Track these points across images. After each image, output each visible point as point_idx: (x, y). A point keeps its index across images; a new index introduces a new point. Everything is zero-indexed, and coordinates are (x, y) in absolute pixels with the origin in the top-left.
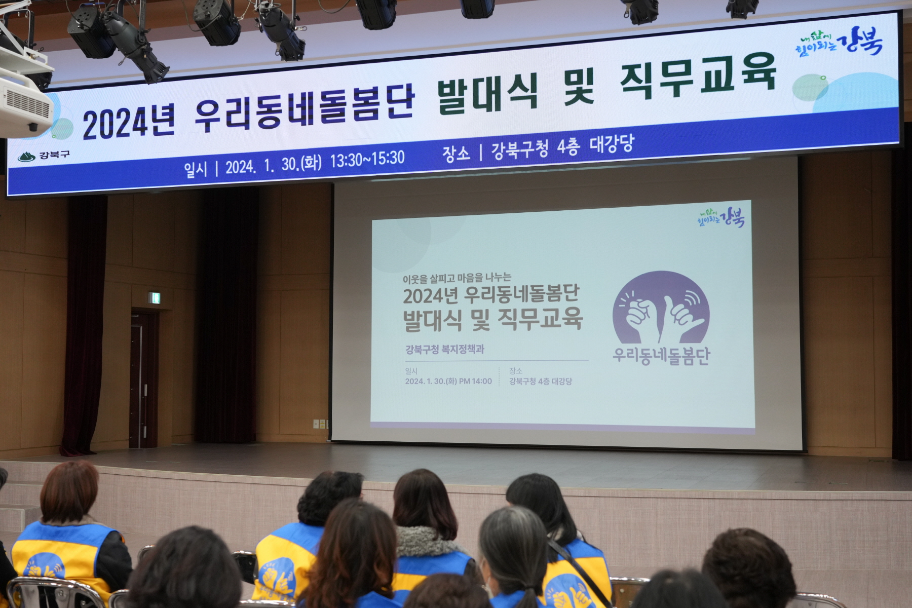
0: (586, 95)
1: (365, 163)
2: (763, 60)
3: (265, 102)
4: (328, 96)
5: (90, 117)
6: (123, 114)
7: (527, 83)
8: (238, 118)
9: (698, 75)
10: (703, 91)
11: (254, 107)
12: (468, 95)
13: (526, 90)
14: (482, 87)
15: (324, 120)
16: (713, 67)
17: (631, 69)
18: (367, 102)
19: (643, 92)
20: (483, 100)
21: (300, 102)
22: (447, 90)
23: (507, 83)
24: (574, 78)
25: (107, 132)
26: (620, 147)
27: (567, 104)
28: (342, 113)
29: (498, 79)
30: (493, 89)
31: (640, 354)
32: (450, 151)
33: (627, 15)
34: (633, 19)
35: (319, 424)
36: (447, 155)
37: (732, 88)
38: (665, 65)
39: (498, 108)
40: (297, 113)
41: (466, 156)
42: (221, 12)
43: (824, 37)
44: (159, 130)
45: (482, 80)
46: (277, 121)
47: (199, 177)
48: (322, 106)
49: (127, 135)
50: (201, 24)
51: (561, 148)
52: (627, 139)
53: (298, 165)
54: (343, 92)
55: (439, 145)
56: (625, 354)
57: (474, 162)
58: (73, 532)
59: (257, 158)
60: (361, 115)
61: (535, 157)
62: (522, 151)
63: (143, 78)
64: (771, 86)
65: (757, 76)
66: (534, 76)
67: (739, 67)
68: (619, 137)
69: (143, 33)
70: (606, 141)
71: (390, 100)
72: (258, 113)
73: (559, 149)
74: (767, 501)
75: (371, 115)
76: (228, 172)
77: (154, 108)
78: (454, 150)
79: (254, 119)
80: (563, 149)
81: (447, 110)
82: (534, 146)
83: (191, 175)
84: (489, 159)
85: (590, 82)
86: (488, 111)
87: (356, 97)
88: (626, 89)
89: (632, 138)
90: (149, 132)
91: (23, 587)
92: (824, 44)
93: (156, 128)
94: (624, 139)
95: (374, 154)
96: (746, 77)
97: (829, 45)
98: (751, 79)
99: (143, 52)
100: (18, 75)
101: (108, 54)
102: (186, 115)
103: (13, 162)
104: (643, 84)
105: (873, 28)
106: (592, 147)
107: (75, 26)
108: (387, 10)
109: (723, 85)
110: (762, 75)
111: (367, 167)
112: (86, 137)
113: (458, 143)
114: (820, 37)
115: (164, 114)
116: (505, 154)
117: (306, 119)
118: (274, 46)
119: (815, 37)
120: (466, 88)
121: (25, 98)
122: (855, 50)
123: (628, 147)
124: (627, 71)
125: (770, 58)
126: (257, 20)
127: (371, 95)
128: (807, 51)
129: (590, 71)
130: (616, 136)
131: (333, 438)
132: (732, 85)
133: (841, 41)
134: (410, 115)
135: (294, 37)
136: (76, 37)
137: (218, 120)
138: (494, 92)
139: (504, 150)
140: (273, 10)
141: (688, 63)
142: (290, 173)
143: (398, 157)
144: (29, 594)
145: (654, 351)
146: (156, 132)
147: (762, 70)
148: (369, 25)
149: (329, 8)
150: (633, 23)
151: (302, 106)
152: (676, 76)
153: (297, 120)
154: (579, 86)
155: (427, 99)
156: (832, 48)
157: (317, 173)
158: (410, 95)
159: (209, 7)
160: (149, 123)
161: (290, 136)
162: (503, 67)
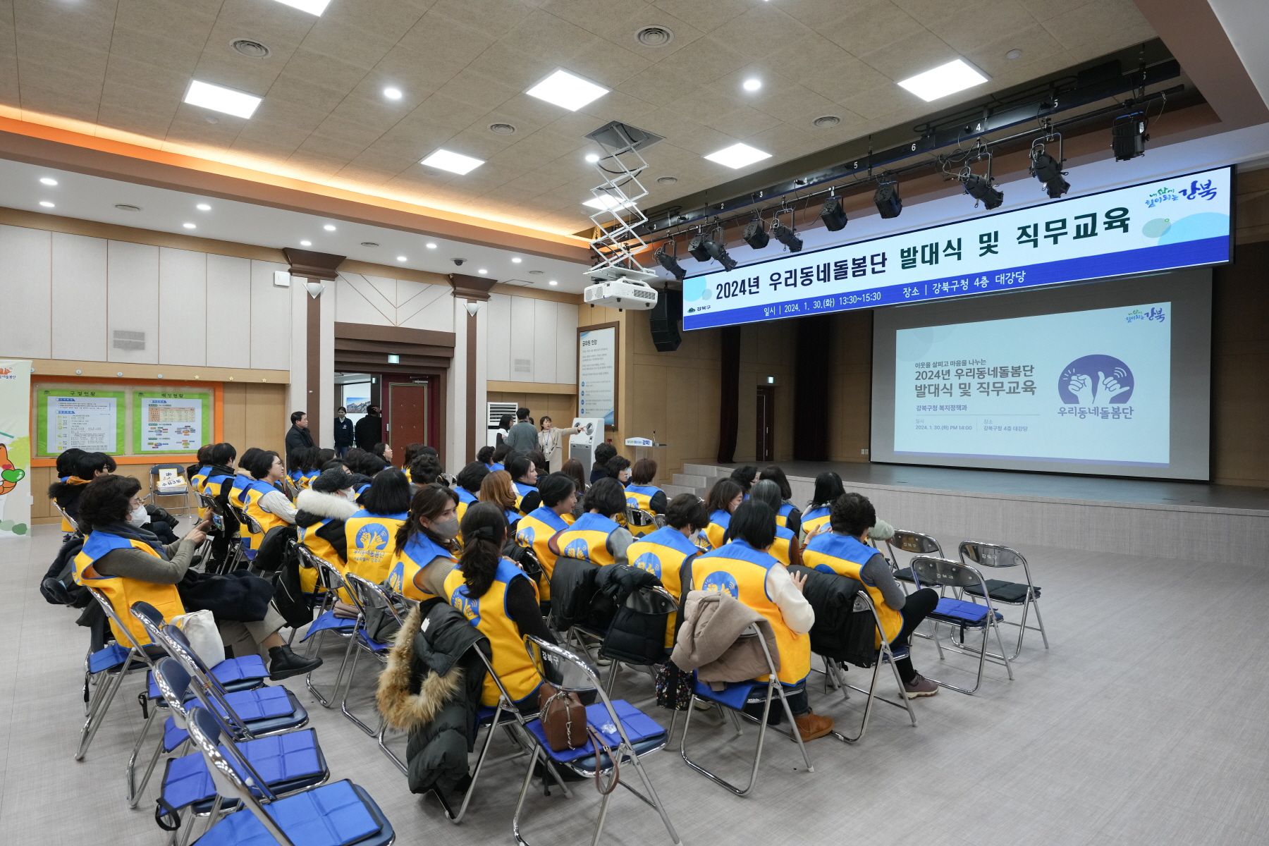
0: (993, 249)
1: (858, 301)
2: (1121, 213)
3: (805, 271)
4: (838, 264)
5: (720, 287)
6: (735, 284)
7: (955, 245)
8: (791, 281)
9: (1071, 228)
10: (1075, 238)
11: (799, 274)
12: (919, 256)
13: (954, 249)
14: (927, 250)
15: (836, 278)
16: (1082, 222)
17: (1024, 230)
18: (859, 266)
19: (1032, 243)
20: (927, 258)
21: (823, 269)
22: (906, 254)
23: (942, 247)
24: (985, 238)
25: (727, 295)
26: (1016, 279)
27: (981, 255)
28: (846, 273)
29: (937, 244)
30: (934, 250)
31: (1078, 411)
32: (908, 290)
34: (985, 206)
35: (864, 452)
36: (906, 293)
37: (1096, 234)
38: (1048, 224)
39: (937, 262)
40: (822, 276)
41: (917, 292)
42: (758, 231)
43: (1169, 192)
44: (752, 291)
45: (927, 246)
46: (811, 281)
47: (771, 314)
48: (835, 270)
49: (737, 295)
50: (746, 239)
51: (977, 283)
52: (1021, 274)
53: (822, 305)
54: (846, 261)
55: (901, 287)
56: (1067, 411)
57: (922, 295)
59: (800, 302)
60: (856, 274)
61: (960, 290)
62: (951, 287)
63: (724, 268)
64: (1126, 230)
65: (1114, 224)
66: (959, 240)
67: (1101, 219)
68: (1015, 274)
69: (722, 247)
70: (1006, 276)
71: (873, 263)
72: (801, 277)
73: (975, 284)
75: (862, 273)
76: (786, 311)
77: (749, 279)
78: (910, 290)
79: (799, 281)
81: (906, 266)
82: (959, 283)
83: (767, 314)
84: (931, 293)
85: (996, 240)
86: (931, 264)
87: (854, 264)
88: (1020, 243)
89: (1024, 274)
90: (747, 293)
92: (1168, 197)
93: (750, 290)
94: (1019, 275)
95: (864, 295)
96: (1107, 226)
97: (1172, 197)
98: (1110, 226)
99: (723, 256)
100: (640, 282)
101: (707, 259)
102: (765, 282)
103: (686, 313)
104: (1032, 238)
105: (1210, 181)
106: (997, 281)
107: (690, 248)
108: (841, 219)
109: (1089, 233)
110: (1119, 224)
111: (860, 303)
112: (718, 298)
113: (912, 285)
114: (1165, 192)
115: (754, 282)
116: (941, 290)
117: (826, 279)
118: (785, 246)
119: (1161, 192)
120: (917, 252)
121: (643, 292)
122: (1194, 198)
123: (1021, 280)
124: (1021, 231)
125: (1125, 211)
126: (774, 233)
127: (862, 261)
128: (1155, 203)
129: (996, 233)
130: (1012, 273)
131: (871, 460)
132: (1096, 232)
134: (884, 271)
135: (795, 239)
136: (691, 252)
137: (780, 283)
138: (934, 253)
139: (941, 287)
140: (780, 227)
141: (1064, 221)
142: (818, 310)
143: (877, 296)
145: (1089, 409)
146: (751, 293)
147: (1118, 220)
148: (831, 229)
149: (810, 222)
150: (987, 209)
151: (824, 271)
152: (1055, 231)
153: (822, 280)
154: (989, 243)
155: (894, 261)
156: (1175, 199)
157: (832, 309)
158: (884, 259)
159: (750, 230)
160: (747, 288)
161: (818, 289)
162: (940, 236)
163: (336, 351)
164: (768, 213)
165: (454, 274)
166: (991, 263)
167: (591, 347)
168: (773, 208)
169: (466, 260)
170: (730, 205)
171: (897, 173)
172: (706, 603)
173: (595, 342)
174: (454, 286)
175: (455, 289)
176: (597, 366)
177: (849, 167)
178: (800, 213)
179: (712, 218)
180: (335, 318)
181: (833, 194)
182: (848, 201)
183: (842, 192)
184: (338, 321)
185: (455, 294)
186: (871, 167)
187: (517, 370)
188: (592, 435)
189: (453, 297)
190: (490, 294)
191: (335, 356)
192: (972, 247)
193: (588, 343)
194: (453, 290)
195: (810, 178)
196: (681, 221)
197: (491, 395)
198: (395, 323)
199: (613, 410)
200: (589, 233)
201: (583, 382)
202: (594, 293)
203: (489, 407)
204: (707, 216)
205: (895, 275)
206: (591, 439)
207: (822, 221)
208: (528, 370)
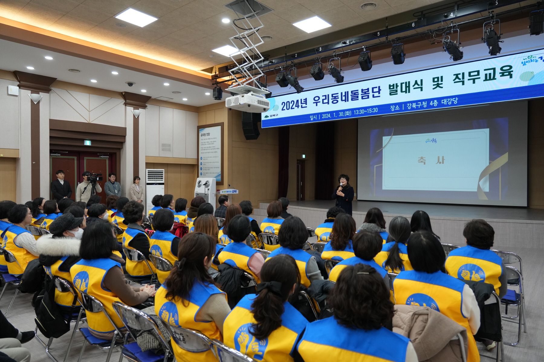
0: (440, 85)
1: (365, 112)
2: (508, 68)
3: (334, 96)
4: (353, 92)
5: (283, 104)
6: (293, 102)
7: (419, 83)
8: (326, 101)
9: (482, 75)
10: (484, 81)
11: (330, 97)
12: (399, 88)
13: (419, 85)
14: (404, 85)
15: (352, 100)
16: (488, 72)
17: (457, 76)
18: (365, 93)
19: (461, 83)
20: (404, 89)
21: (344, 95)
22: (392, 87)
23: (412, 84)
24: (436, 80)
25: (288, 108)
26: (453, 102)
27: (433, 89)
28: (358, 97)
29: (409, 82)
32: (393, 107)
33: (451, 58)
34: (453, 59)
36: (392, 108)
38: (470, 73)
39: (409, 92)
40: (344, 98)
41: (398, 108)
42: (318, 70)
43: (533, 57)
44: (303, 106)
45: (404, 83)
46: (338, 101)
47: (314, 120)
48: (351, 95)
49: (294, 108)
50: (312, 74)
51: (431, 104)
52: (455, 99)
53: (344, 114)
54: (358, 90)
55: (389, 105)
57: (401, 110)
58: (277, 221)
59: (331, 113)
60: (364, 97)
61: (422, 107)
62: (417, 105)
63: (296, 91)
64: (511, 77)
65: (505, 74)
66: (422, 80)
67: (498, 71)
68: (452, 99)
69: (296, 79)
70: (447, 100)
71: (373, 92)
72: (332, 99)
73: (430, 104)
74: (507, 223)
75: (367, 97)
76: (323, 118)
77: (301, 100)
78: (394, 107)
79: (331, 101)
80: (432, 104)
81: (392, 94)
82: (422, 104)
83: (312, 119)
84: (406, 109)
85: (442, 81)
86: (406, 93)
87: (362, 92)
88: (455, 82)
89: (457, 99)
90: (300, 107)
91: (263, 236)
92: (533, 60)
93: (302, 106)
94: (454, 100)
95: (368, 109)
96: (501, 74)
97: (535, 60)
98: (503, 75)
99: (296, 84)
100: (260, 95)
101: (287, 86)
102: (310, 101)
103: (263, 118)
104: (461, 80)
106: (442, 103)
107: (277, 79)
108: (369, 64)
109: (492, 78)
110: (507, 74)
111: (366, 114)
112: (282, 110)
113: (395, 104)
114: (531, 58)
115: (304, 101)
117: (346, 100)
118: (334, 79)
119: (529, 58)
120: (398, 86)
121: (262, 101)
123: (456, 102)
124: (455, 76)
125: (511, 67)
126: (329, 72)
127: (367, 91)
128: (526, 63)
129: (442, 77)
130: (451, 99)
131: (358, 199)
132: (495, 78)
133: (540, 58)
134: (379, 96)
135: (340, 76)
136: (278, 82)
137: (320, 102)
138: (408, 87)
139: (411, 106)
140: (333, 68)
141: (478, 72)
142: (341, 117)
143: (376, 110)
144: (265, 238)
146: (302, 107)
147: (507, 72)
148: (364, 69)
149: (351, 65)
150: (454, 61)
151: (345, 96)
152: (474, 76)
153: (344, 100)
154: (438, 82)
155: (385, 91)
156: (536, 61)
157: (350, 117)
158: (380, 90)
159: (315, 69)
160: (300, 104)
161: (341, 106)
162: (411, 78)
163: (51, 138)
164: (325, 60)
165: (125, 92)
166: (439, 93)
167: (207, 137)
168: (328, 57)
169: (135, 83)
170: (300, 55)
171: (403, 39)
172: (416, 316)
173: (209, 134)
174: (125, 99)
175: (126, 101)
176: (210, 148)
177: (375, 34)
178: (345, 60)
179: (289, 62)
180: (50, 116)
181: (365, 50)
182: (373, 54)
183: (371, 49)
184: (52, 118)
185: (126, 104)
186: (387, 35)
187: (163, 150)
188: (209, 188)
189: (124, 106)
190: (147, 105)
191: (50, 141)
192: (428, 84)
193: (204, 135)
194: (124, 102)
195: (351, 40)
196: (270, 64)
197: (148, 165)
198: (89, 121)
199: (220, 173)
200: (210, 70)
201: (201, 157)
202: (233, 101)
203: (147, 172)
204: (286, 61)
205: (385, 99)
206: (208, 190)
207: (359, 65)
208: (169, 150)
